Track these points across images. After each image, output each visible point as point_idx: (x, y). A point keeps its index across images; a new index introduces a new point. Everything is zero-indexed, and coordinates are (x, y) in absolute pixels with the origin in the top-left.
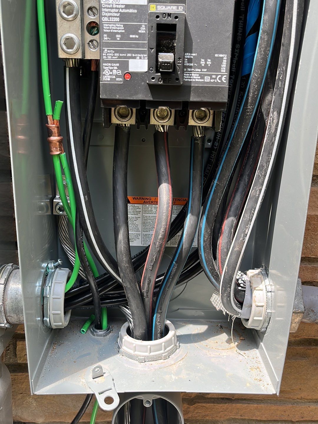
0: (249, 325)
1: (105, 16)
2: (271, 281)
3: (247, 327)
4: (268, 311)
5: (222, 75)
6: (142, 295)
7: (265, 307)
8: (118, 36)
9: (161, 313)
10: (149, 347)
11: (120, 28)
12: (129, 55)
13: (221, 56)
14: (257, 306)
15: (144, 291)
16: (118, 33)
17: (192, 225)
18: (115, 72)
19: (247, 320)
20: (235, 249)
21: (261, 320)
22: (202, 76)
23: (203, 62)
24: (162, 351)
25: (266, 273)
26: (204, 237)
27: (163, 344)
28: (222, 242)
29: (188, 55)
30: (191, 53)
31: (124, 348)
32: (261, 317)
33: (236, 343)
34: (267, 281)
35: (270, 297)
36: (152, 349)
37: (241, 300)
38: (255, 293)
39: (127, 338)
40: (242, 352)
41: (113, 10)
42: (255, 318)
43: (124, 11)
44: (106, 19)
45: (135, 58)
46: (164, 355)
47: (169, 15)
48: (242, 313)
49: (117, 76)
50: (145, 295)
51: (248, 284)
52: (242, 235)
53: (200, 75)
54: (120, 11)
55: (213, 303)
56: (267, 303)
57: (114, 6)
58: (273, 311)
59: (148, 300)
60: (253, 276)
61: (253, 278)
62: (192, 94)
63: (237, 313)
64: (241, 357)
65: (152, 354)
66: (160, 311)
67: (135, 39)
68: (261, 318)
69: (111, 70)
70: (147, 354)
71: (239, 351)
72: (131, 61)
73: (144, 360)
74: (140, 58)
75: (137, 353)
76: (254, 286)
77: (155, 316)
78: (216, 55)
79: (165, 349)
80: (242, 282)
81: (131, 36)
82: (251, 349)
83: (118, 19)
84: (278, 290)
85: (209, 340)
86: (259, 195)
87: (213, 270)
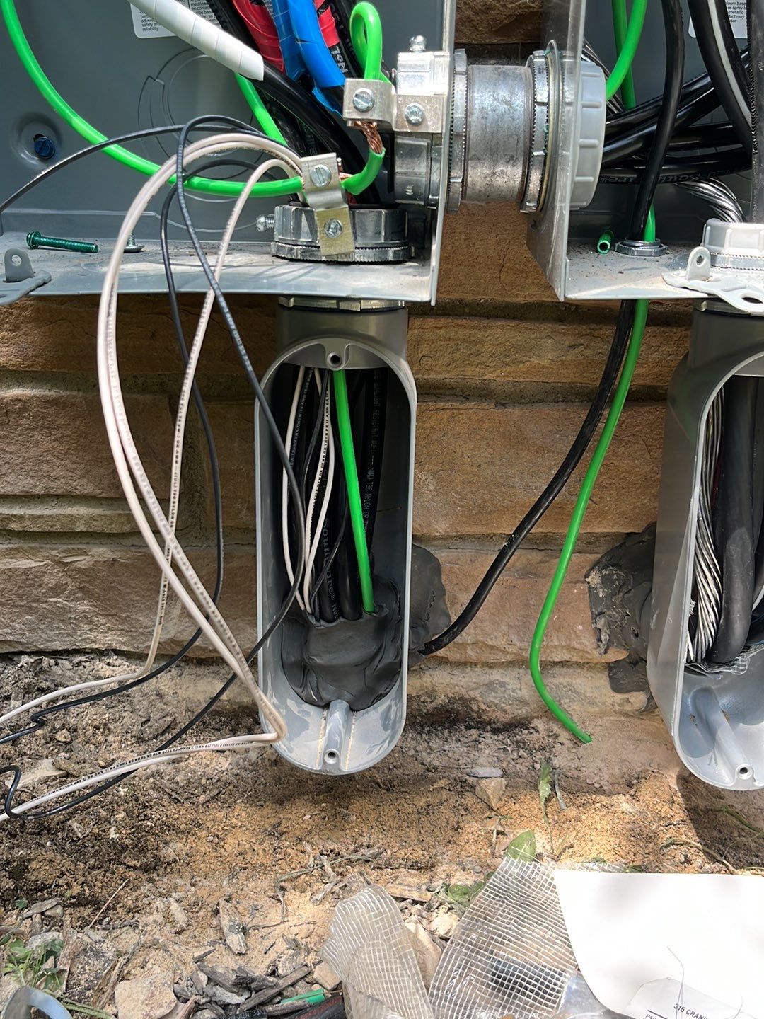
31: (729, 251)
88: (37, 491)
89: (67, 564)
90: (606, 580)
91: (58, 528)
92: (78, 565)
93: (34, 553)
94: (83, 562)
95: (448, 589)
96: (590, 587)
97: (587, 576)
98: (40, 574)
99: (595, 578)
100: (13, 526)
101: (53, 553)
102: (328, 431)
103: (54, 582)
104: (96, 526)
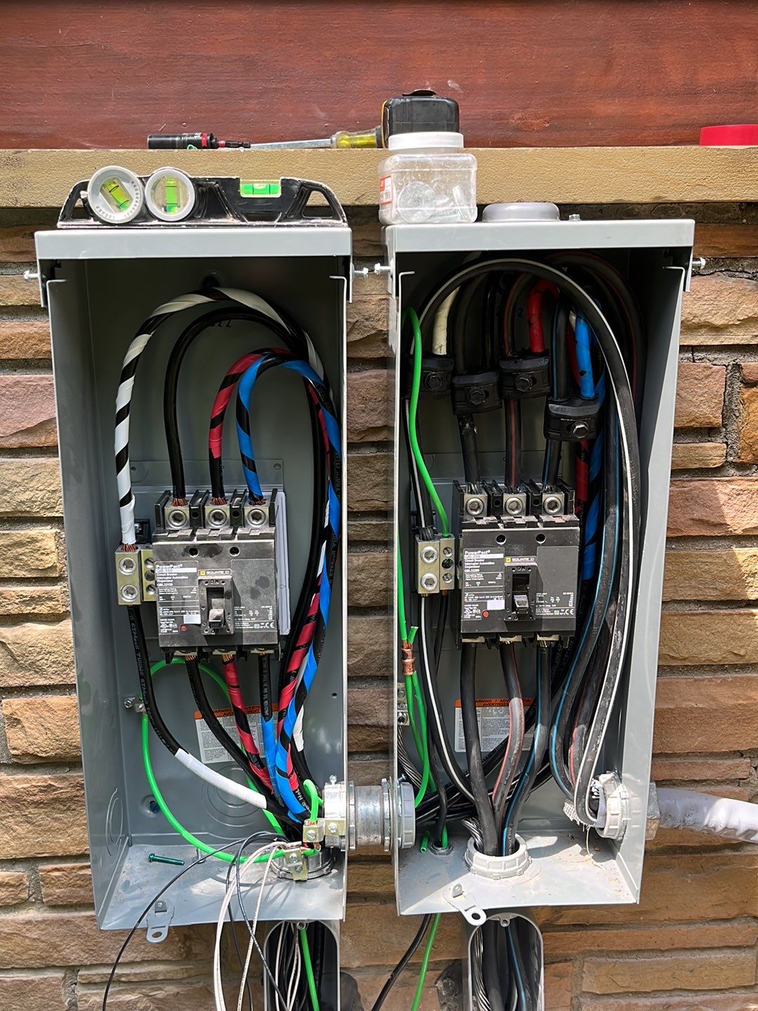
0: (604, 834)
1: (467, 569)
2: (625, 787)
3: (602, 837)
4: (624, 819)
5: (570, 609)
6: (493, 809)
7: (620, 815)
8: (478, 583)
9: (512, 827)
10: (503, 863)
11: (480, 577)
12: (487, 597)
13: (568, 593)
14: (612, 815)
15: (496, 805)
16: (478, 581)
17: (543, 736)
18: (474, 611)
19: (603, 829)
20: (588, 760)
21: (617, 829)
22: (552, 611)
23: (552, 600)
24: (517, 867)
25: (619, 778)
26: (556, 746)
27: (517, 859)
28: (573, 750)
29: (539, 595)
30: (542, 592)
31: (475, 866)
32: (616, 825)
33: (592, 855)
34: (621, 788)
35: (624, 804)
36: (506, 865)
37: (595, 809)
38: (609, 800)
39: (478, 855)
40: (599, 864)
41: (474, 564)
42: (611, 827)
43: (484, 564)
44: (468, 571)
45: (493, 599)
46: (518, 871)
47: (523, 567)
48: (596, 822)
49: (476, 614)
50: (497, 808)
51: (601, 791)
52: (595, 746)
53: (550, 610)
54: (481, 564)
55: (566, 813)
56: (622, 810)
57: (476, 561)
58: (629, 819)
59: (499, 814)
60: (606, 783)
61: (606, 785)
62: (543, 625)
63: (592, 823)
64: (598, 869)
65: (507, 870)
66: (511, 824)
67: (493, 584)
68: (617, 827)
69: (472, 610)
70: (502, 871)
71: (595, 863)
72: (488, 601)
73: (498, 878)
74: (497, 599)
75: (490, 870)
76: (608, 793)
77: (506, 830)
78: (564, 593)
79: (519, 865)
80: (596, 790)
81: (489, 582)
82: (608, 860)
83: (478, 570)
84: (632, 797)
85: (561, 852)
86: (608, 706)
87: (565, 780)
88: (138, 960)
89: (151, 996)
90: (446, 986)
91: (148, 978)
92: (158, 996)
93: (133, 991)
94: (160, 994)
95: (362, 995)
96: (438, 990)
97: (436, 983)
98: (135, 1002)
99: (440, 985)
100: (123, 979)
101: (144, 990)
102: (298, 951)
103: (143, 1006)
104: (169, 976)
